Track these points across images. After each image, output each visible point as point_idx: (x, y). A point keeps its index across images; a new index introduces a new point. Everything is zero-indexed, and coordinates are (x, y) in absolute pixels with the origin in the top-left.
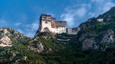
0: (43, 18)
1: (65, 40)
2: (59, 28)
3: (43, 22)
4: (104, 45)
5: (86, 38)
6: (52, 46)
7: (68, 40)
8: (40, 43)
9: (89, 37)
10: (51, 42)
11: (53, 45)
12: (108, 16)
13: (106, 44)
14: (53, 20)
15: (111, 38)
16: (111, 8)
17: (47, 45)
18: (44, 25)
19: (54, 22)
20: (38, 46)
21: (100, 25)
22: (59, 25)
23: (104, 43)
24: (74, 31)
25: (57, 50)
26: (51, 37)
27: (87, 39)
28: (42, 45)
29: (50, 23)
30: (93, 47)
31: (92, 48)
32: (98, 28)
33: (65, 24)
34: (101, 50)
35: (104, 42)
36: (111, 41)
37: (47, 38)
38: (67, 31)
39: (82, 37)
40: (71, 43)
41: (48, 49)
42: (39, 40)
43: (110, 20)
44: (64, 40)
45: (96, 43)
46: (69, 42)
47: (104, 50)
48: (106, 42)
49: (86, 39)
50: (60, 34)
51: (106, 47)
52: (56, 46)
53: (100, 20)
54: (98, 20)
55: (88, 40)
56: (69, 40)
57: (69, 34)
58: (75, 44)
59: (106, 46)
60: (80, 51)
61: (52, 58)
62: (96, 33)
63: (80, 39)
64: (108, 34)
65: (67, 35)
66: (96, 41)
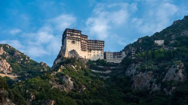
0: (68, 35)
1: (104, 72)
2: (93, 51)
3: (68, 41)
4: (169, 85)
5: (139, 72)
6: (86, 83)
7: (108, 72)
8: (67, 78)
9: (143, 71)
10: (83, 76)
11: (87, 81)
12: (171, 35)
13: (173, 84)
14: (83, 39)
15: (180, 74)
16: (174, 22)
17: (78, 80)
18: (70, 46)
19: (85, 42)
20: (65, 82)
21: (161, 51)
22: (92, 47)
23: (169, 82)
24: (116, 57)
25: (94, 89)
26: (82, 66)
27: (141, 73)
28: (71, 80)
29: (80, 43)
30: (151, 87)
31: (149, 88)
32: (158, 56)
33: (101, 45)
34: (165, 92)
35: (169, 80)
36: (180, 79)
37: (77, 68)
38: (105, 57)
39: (131, 68)
40: (114, 78)
41: (80, 87)
42: (65, 71)
43: (175, 42)
44: (102, 72)
45: (155, 80)
46: (110, 76)
47: (170, 93)
48: (172, 80)
49: (139, 74)
50: (94, 61)
51: (174, 88)
52: (92, 82)
53: (160, 42)
54: (155, 41)
55: (143, 75)
56: (110, 73)
57: (108, 61)
58: (121, 80)
59: (172, 86)
60: (130, 91)
61: (89, 103)
62: (154, 65)
63: (128, 73)
64: (174, 67)
65: (105, 64)
66: (155, 78)
